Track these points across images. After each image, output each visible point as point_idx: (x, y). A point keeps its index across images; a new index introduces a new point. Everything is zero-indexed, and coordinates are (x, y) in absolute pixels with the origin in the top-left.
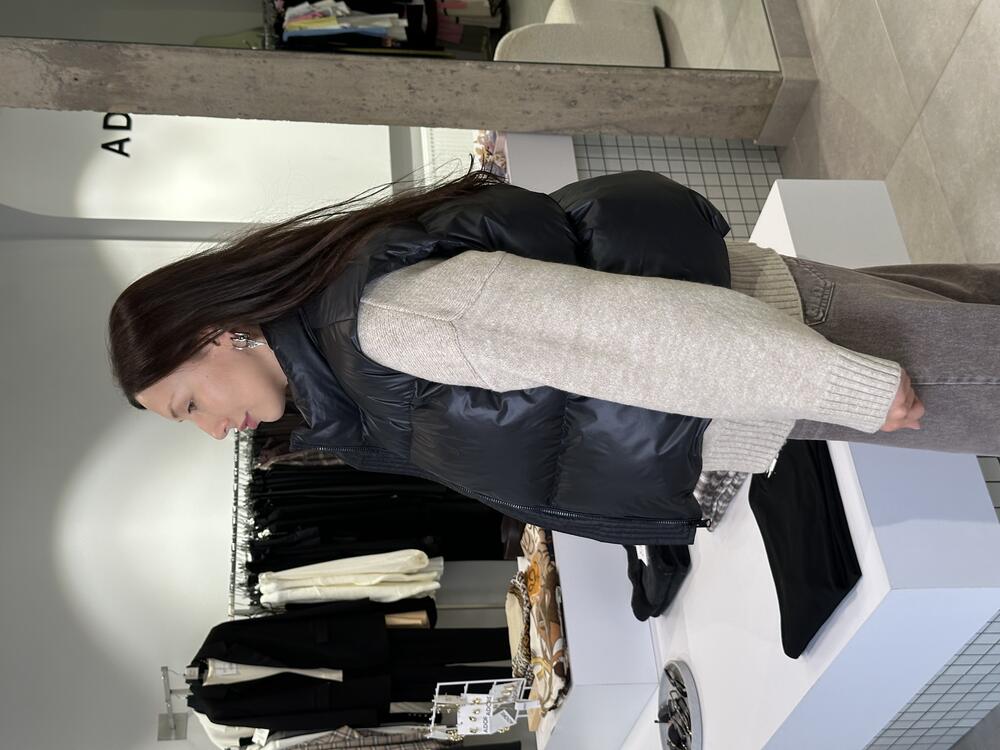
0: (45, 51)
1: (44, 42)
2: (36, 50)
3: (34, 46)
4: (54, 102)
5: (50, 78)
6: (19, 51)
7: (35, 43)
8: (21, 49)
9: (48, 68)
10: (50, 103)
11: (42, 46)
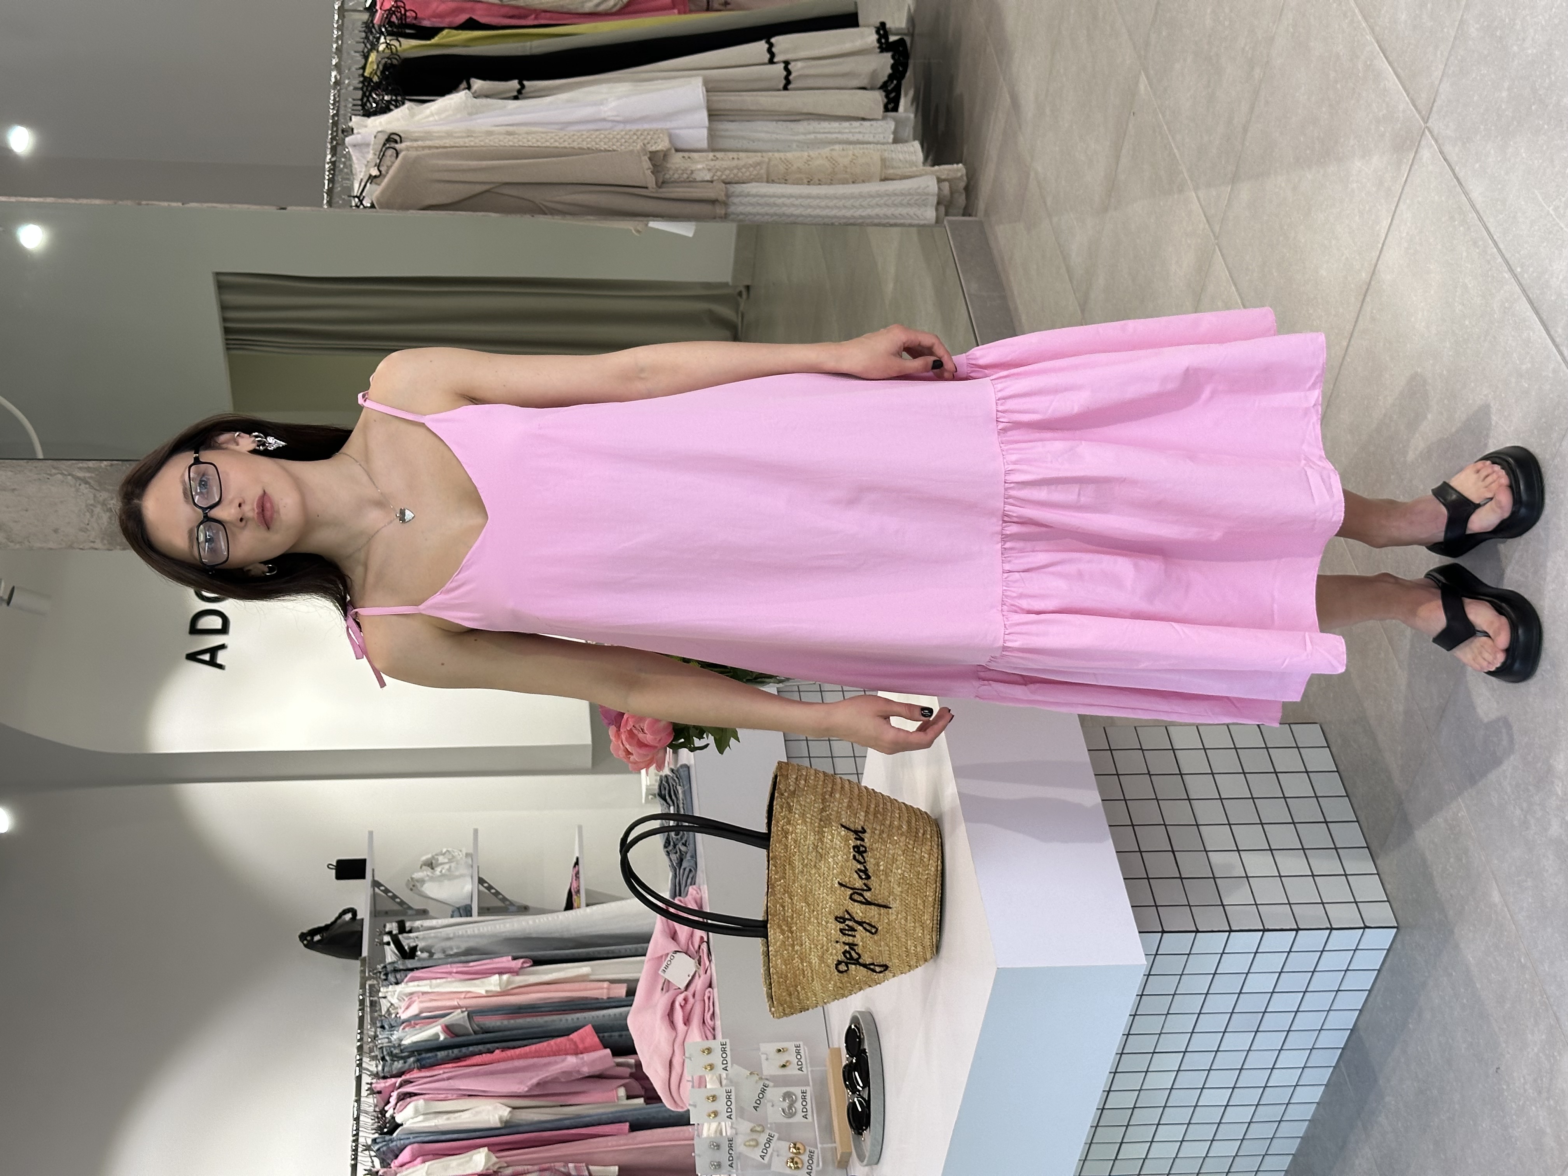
0: (93, 475)
1: (91, 464)
2: (81, 474)
3: (79, 470)
4: (103, 539)
5: (98, 509)
6: (60, 476)
7: (81, 465)
8: (62, 474)
9: (95, 496)
10: (98, 541)
11: (88, 469)
